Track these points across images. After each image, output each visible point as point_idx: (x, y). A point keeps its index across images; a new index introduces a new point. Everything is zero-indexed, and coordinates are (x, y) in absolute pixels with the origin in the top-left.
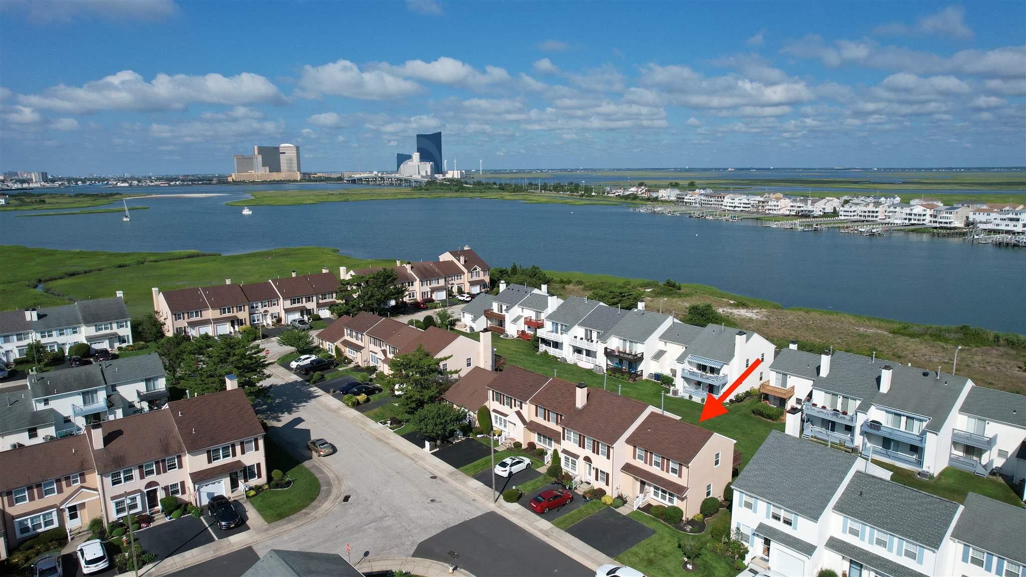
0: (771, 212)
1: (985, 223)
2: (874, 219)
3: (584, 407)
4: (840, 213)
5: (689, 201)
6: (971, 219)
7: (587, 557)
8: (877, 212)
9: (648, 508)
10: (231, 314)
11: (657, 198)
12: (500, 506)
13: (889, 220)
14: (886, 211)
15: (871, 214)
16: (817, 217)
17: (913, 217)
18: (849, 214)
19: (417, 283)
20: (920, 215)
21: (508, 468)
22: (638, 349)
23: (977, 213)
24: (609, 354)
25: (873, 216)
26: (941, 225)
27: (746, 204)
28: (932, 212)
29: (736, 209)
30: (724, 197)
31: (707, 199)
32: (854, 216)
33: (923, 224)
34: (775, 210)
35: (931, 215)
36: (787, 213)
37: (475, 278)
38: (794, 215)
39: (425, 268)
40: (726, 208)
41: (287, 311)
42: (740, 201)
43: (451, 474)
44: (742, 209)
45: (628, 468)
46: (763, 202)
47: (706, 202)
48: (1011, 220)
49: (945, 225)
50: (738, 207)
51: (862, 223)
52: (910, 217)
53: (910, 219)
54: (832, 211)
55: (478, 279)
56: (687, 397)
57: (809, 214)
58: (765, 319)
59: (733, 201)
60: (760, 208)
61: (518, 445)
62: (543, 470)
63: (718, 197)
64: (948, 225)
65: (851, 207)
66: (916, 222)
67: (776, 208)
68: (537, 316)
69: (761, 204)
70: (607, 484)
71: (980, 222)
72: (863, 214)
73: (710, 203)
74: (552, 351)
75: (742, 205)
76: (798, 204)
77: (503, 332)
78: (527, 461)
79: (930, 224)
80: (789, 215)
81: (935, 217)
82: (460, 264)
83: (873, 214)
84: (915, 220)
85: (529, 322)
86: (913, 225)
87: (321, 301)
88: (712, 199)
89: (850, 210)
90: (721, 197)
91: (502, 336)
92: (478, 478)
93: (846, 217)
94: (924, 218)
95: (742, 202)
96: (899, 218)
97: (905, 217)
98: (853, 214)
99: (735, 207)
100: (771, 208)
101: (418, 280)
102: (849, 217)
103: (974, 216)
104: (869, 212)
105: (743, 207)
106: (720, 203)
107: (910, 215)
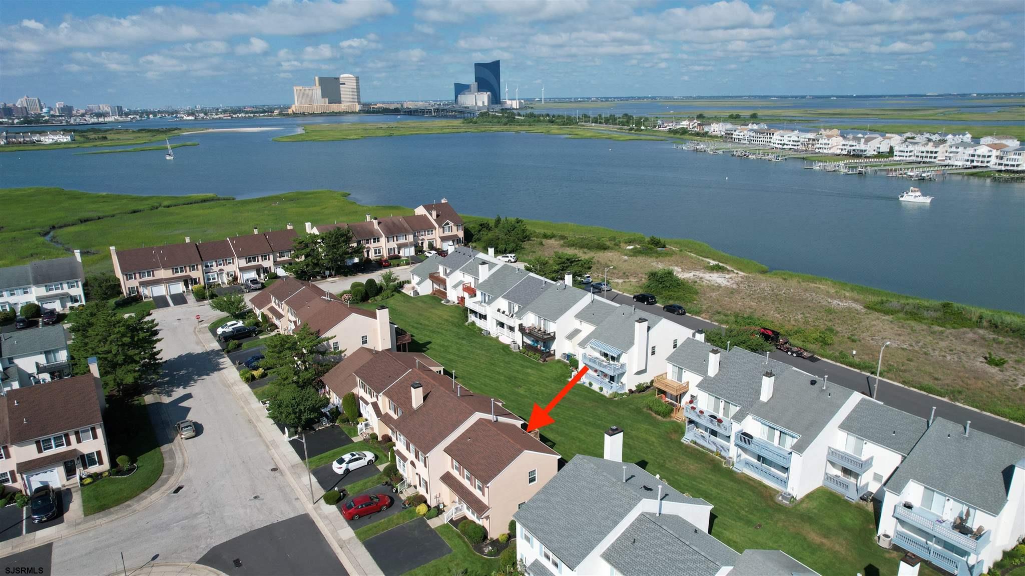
0: (821, 151)
2: (933, 160)
4: (895, 153)
5: (737, 137)
8: (936, 152)
11: (707, 133)
13: (949, 161)
14: (947, 151)
15: (929, 155)
16: (869, 157)
17: (976, 158)
18: (905, 154)
20: (984, 156)
25: (931, 157)
26: (1007, 168)
27: (796, 141)
28: (998, 153)
29: (785, 147)
30: (773, 134)
31: (755, 135)
32: (910, 156)
33: (987, 167)
34: (825, 148)
35: (997, 157)
36: (838, 152)
38: (846, 155)
40: (774, 145)
42: (789, 139)
44: (790, 147)
46: (813, 140)
47: (755, 139)
49: (1012, 168)
50: (787, 145)
51: (919, 165)
52: (972, 158)
53: (972, 161)
54: (888, 150)
57: (861, 153)
59: (782, 138)
60: (810, 146)
63: (767, 134)
64: (1015, 168)
65: (907, 146)
66: (979, 164)
67: (827, 146)
69: (811, 142)
72: (920, 154)
73: (759, 139)
75: (792, 143)
76: (851, 143)
79: (994, 167)
80: (839, 155)
81: (1002, 158)
83: (931, 155)
84: (978, 161)
86: (975, 167)
88: (761, 136)
89: (906, 149)
90: (770, 134)
93: (901, 158)
94: (989, 159)
95: (791, 139)
96: (960, 159)
97: (967, 158)
98: (908, 154)
99: (784, 144)
100: (821, 146)
102: (905, 158)
104: (927, 152)
105: (793, 145)
106: (769, 140)
107: (973, 156)
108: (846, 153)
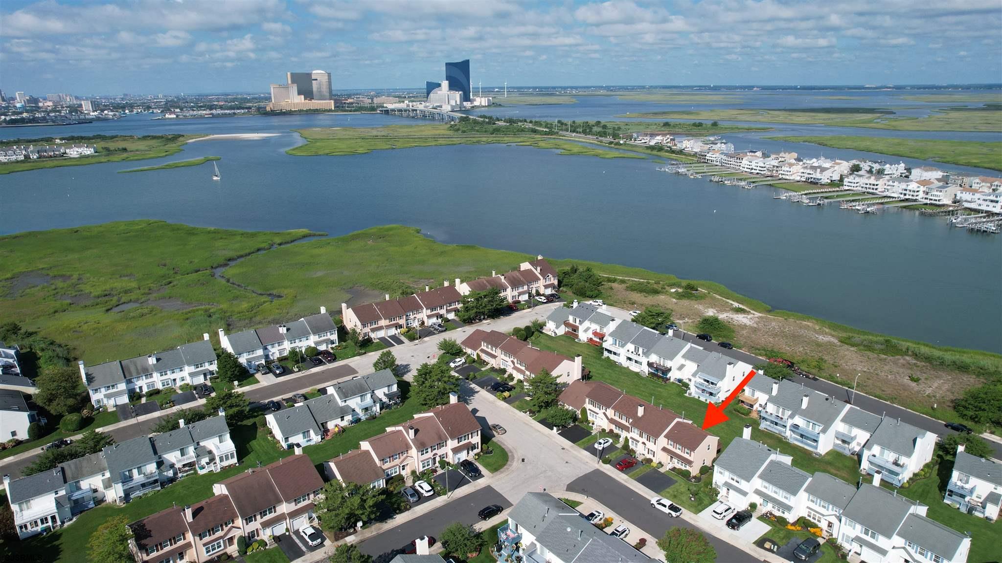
0: (784, 177)
1: (969, 202)
2: (875, 191)
3: (642, 416)
4: (845, 183)
5: (711, 158)
6: (958, 198)
7: (646, 493)
8: (877, 185)
9: (674, 469)
10: (395, 322)
12: (601, 466)
13: (888, 192)
14: (885, 184)
15: (872, 187)
16: (823, 185)
17: (907, 192)
18: (852, 185)
19: (509, 290)
20: (914, 191)
21: (602, 445)
22: (668, 364)
23: (964, 193)
24: (650, 365)
25: (873, 189)
26: (933, 202)
27: (762, 167)
28: (925, 189)
29: (753, 171)
30: (742, 159)
31: (727, 159)
32: (856, 187)
33: (916, 200)
34: (788, 175)
35: (923, 192)
36: (798, 178)
37: (548, 283)
38: (805, 182)
39: (513, 277)
40: (743, 169)
41: (429, 317)
42: (757, 165)
43: (572, 446)
44: (758, 171)
45: (664, 449)
46: (777, 167)
47: (727, 163)
48: (992, 201)
49: (935, 202)
50: (755, 170)
52: (905, 192)
53: (905, 195)
54: (838, 180)
55: (550, 283)
56: (697, 398)
57: (818, 181)
58: (755, 325)
59: (750, 164)
60: (774, 172)
61: (604, 430)
62: (619, 446)
63: (737, 158)
64: (937, 203)
65: (854, 178)
66: (910, 197)
67: (789, 173)
68: (601, 329)
69: (775, 169)
70: (654, 456)
71: (966, 201)
72: (865, 186)
73: (730, 163)
74: (612, 357)
75: (758, 168)
76: (809, 171)
77: (577, 337)
78: (611, 441)
79: (921, 200)
80: (799, 181)
81: (927, 193)
82: (537, 272)
83: (873, 187)
84: (909, 195)
85: (595, 333)
86: (907, 200)
87: (448, 308)
88: (731, 159)
89: (853, 181)
90: (739, 159)
91: (576, 340)
92: (586, 449)
93: (850, 188)
94: (918, 194)
95: (759, 165)
96: (896, 192)
97: (901, 191)
98: (855, 185)
99: (752, 169)
100: (784, 173)
101: (510, 288)
102: (852, 188)
103: (961, 195)
104: (870, 184)
105: (760, 170)
106: (739, 164)
107: (906, 190)
108: (804, 180)
